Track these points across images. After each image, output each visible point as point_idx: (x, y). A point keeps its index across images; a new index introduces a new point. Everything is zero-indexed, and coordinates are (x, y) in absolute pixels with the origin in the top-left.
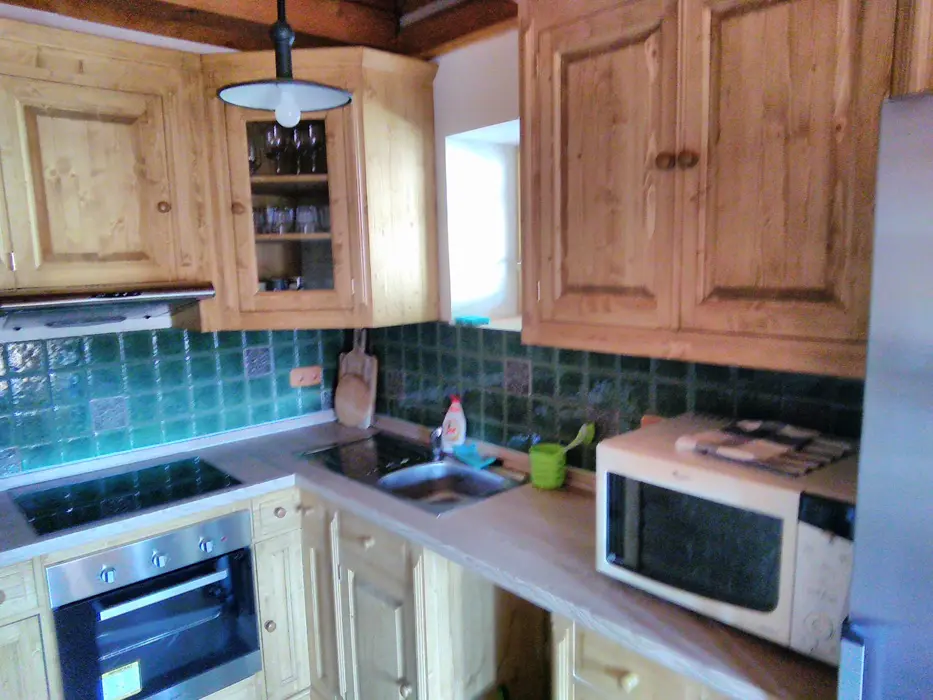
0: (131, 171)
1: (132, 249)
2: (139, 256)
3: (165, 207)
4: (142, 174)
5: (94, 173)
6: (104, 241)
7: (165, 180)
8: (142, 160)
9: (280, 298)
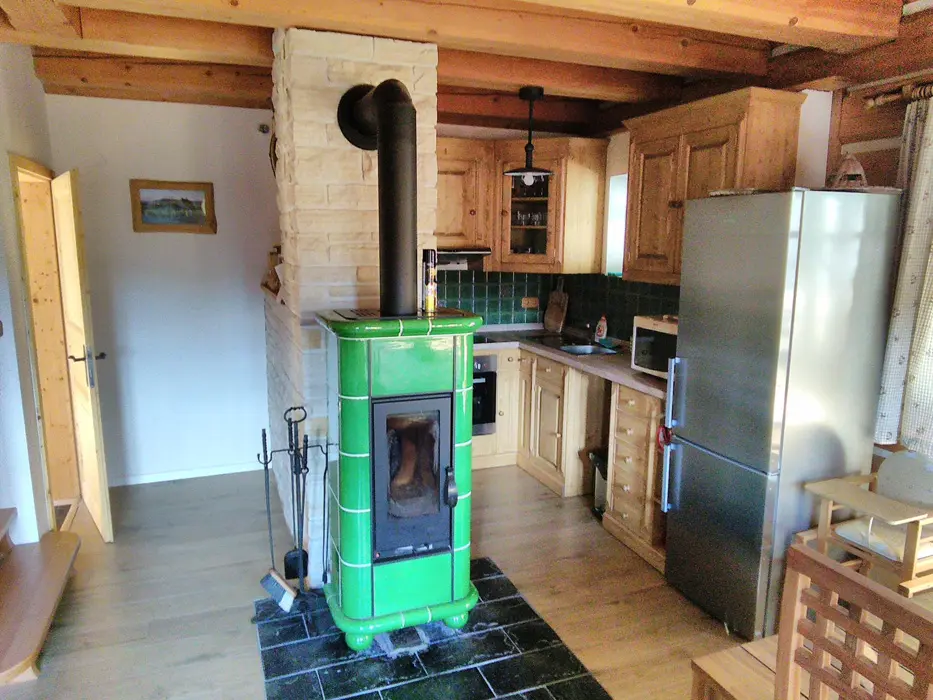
0: (461, 197)
1: (458, 232)
2: (461, 235)
3: (473, 212)
4: (465, 197)
5: (446, 197)
6: (447, 228)
7: (474, 200)
8: (465, 191)
9: (520, 257)
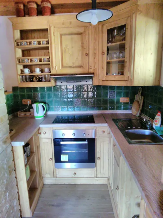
0: (80, 46)
1: (79, 65)
2: (81, 67)
3: (87, 54)
4: (82, 47)
7: (87, 48)
8: (82, 43)
